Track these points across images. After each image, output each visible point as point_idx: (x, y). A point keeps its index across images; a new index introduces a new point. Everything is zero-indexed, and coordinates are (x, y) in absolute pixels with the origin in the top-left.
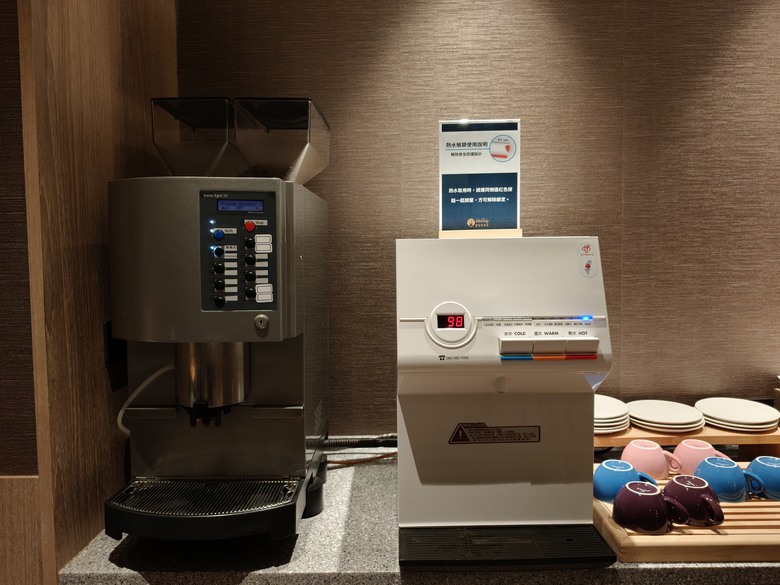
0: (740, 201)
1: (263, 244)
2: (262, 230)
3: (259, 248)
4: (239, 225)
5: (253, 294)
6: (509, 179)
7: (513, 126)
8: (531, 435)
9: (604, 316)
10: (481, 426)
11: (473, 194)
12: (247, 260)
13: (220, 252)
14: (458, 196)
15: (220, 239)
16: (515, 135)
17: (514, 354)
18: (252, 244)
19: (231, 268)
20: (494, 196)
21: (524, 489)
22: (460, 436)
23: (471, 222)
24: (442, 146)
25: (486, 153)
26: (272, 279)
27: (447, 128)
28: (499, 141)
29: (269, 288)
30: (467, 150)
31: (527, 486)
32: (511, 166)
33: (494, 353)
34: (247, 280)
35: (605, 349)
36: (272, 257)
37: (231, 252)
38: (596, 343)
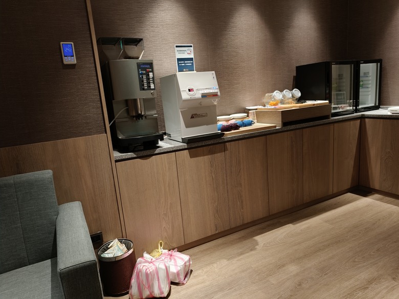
0: (235, 64)
1: (151, 75)
2: (151, 72)
3: (150, 76)
4: (146, 71)
5: (150, 87)
6: (191, 59)
7: (191, 46)
8: (206, 115)
9: (218, 87)
10: (196, 114)
11: (185, 63)
12: (148, 79)
13: (142, 77)
14: (181, 63)
15: (142, 74)
16: (192, 48)
17: (204, 96)
18: (149, 75)
19: (145, 81)
20: (188, 63)
21: (205, 127)
22: (192, 117)
23: (184, 70)
24: (176, 51)
25: (186, 53)
26: (154, 83)
27: (177, 46)
28: (189, 50)
29: (153, 85)
30: (181, 52)
31: (205, 126)
32: (192, 56)
33: (200, 96)
34: (149, 83)
35: (219, 94)
36: (153, 78)
37: (145, 77)
38: (217, 92)
